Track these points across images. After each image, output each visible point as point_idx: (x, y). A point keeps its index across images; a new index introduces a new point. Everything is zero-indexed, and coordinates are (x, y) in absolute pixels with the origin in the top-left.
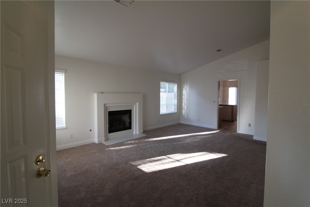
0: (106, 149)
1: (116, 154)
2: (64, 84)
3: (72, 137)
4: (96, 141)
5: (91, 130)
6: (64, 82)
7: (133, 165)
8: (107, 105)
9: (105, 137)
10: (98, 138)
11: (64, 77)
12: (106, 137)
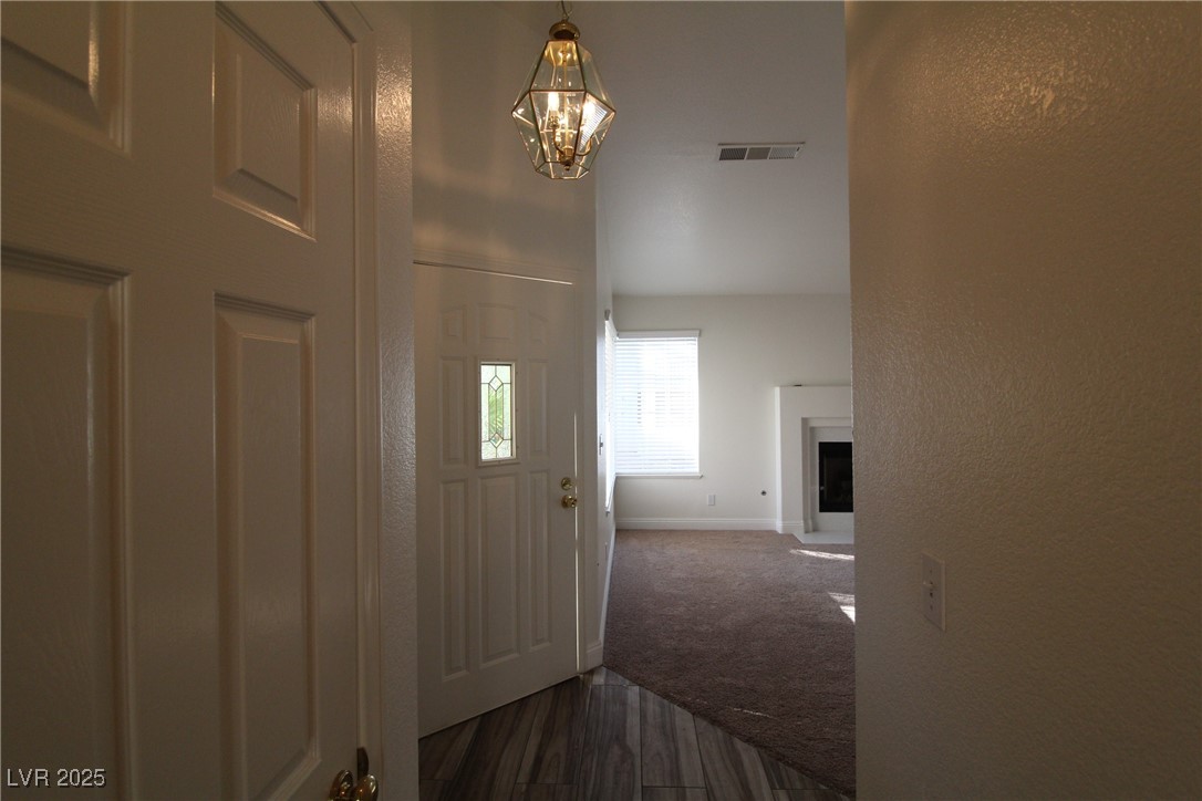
0: (793, 551)
1: (807, 567)
2: (696, 364)
3: (713, 500)
4: (778, 525)
5: (764, 493)
6: (696, 360)
7: (834, 601)
8: (813, 424)
9: (805, 520)
10: (784, 519)
11: (696, 347)
12: (810, 522)
